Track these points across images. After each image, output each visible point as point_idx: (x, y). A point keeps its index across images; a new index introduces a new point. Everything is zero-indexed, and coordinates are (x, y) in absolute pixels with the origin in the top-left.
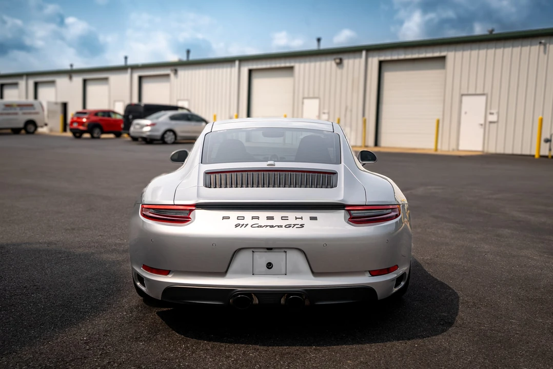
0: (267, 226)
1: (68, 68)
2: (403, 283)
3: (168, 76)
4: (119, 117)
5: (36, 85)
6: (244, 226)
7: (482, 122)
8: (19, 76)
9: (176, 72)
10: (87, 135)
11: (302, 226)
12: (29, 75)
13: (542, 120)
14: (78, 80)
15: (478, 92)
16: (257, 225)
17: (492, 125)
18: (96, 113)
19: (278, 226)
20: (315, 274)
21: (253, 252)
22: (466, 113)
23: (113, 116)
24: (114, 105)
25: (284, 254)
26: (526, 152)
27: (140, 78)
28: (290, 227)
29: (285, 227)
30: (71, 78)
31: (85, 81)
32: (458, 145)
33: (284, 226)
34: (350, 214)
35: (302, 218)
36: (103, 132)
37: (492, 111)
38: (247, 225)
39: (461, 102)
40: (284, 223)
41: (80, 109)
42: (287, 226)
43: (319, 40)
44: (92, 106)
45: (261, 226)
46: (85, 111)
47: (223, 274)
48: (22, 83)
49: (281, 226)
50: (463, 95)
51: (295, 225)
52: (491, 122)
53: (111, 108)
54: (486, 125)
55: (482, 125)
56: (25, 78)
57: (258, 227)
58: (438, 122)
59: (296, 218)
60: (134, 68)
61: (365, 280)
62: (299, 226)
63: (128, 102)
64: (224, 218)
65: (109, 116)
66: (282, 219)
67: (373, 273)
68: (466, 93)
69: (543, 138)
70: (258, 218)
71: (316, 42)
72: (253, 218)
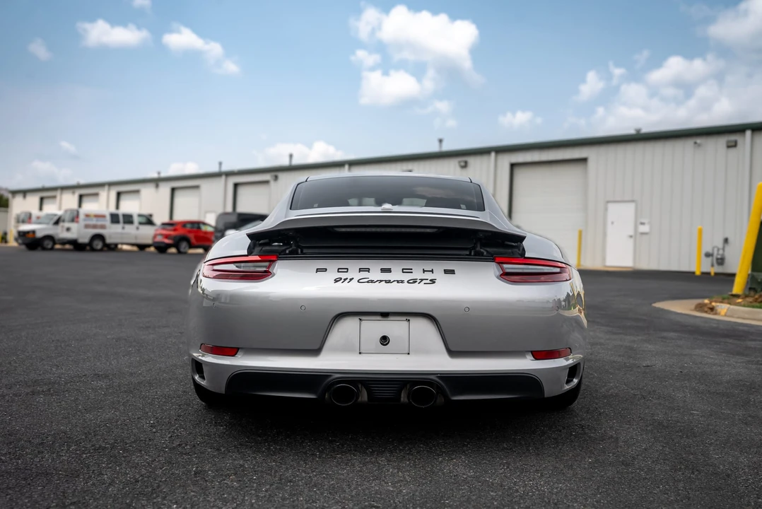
0: (381, 281)
1: (155, 175)
2: (575, 381)
3: (267, 182)
4: (210, 229)
5: (119, 194)
6: (348, 280)
7: (632, 233)
8: (101, 185)
9: (276, 178)
10: (173, 250)
11: (433, 281)
12: (111, 184)
13: (700, 232)
14: (165, 190)
15: (626, 199)
16: (366, 280)
17: (644, 237)
18: (184, 224)
19: (398, 282)
20: (453, 353)
21: (361, 320)
22: (612, 223)
23: (204, 228)
24: (205, 217)
25: (406, 323)
26: (684, 267)
27: (236, 186)
28: (416, 282)
29: (408, 282)
30: (157, 186)
31: (173, 190)
32: (604, 259)
33: (406, 281)
34: (502, 269)
35: (432, 271)
36: (191, 246)
37: (643, 221)
38: (351, 279)
39: (606, 209)
40: (407, 277)
41: (166, 220)
42: (411, 281)
43: (441, 141)
44: (180, 216)
45: (372, 281)
46: (171, 222)
47: (316, 352)
48: (103, 193)
49: (402, 282)
50: (608, 202)
51: (422, 280)
52: (642, 234)
53: (201, 219)
54: (636, 236)
55: (631, 237)
56: (106, 188)
57: (368, 282)
58: (580, 232)
59: (424, 271)
60: (229, 174)
61: (525, 364)
62: (428, 282)
63: (220, 211)
64: (318, 270)
65: (199, 228)
66: (403, 272)
67: (538, 355)
68: (612, 199)
69: (704, 252)
70: (368, 270)
71: (437, 143)
72: (360, 270)
